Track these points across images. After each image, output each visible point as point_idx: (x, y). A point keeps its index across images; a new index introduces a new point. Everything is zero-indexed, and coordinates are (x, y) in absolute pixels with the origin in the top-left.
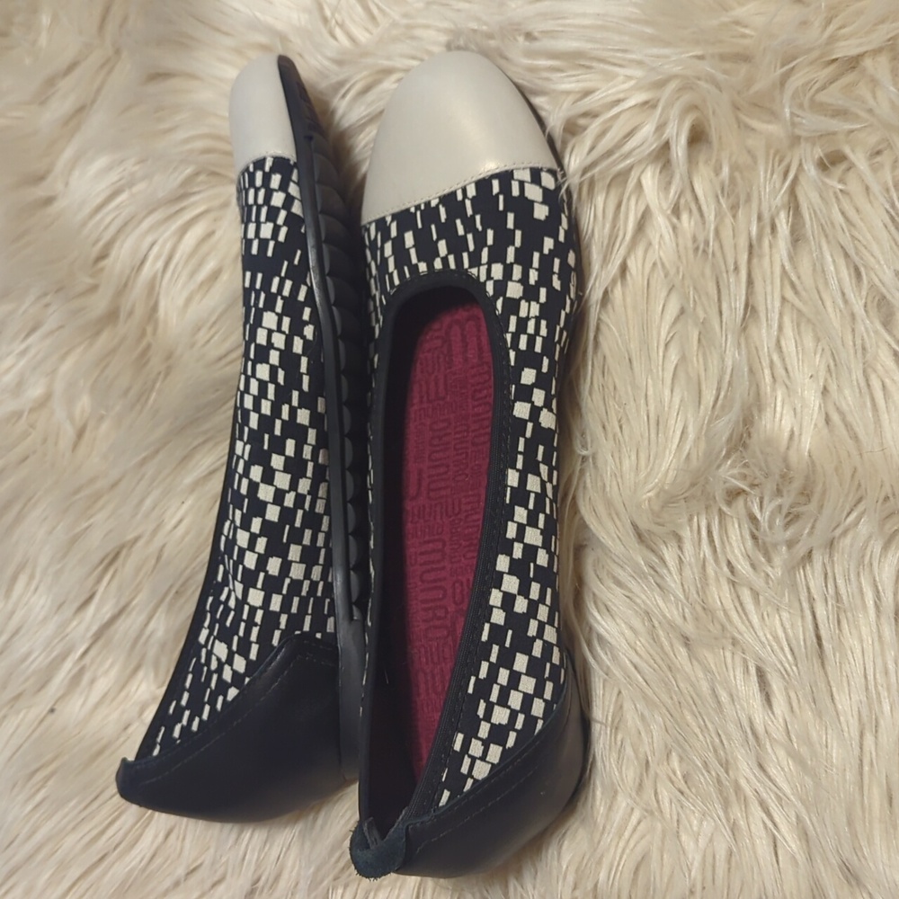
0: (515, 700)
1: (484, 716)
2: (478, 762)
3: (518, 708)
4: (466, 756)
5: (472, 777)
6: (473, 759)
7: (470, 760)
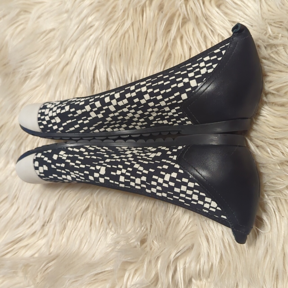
0: (189, 192)
1: (196, 202)
2: (211, 205)
3: (192, 192)
4: (210, 209)
5: (216, 207)
6: (210, 207)
7: (211, 208)
